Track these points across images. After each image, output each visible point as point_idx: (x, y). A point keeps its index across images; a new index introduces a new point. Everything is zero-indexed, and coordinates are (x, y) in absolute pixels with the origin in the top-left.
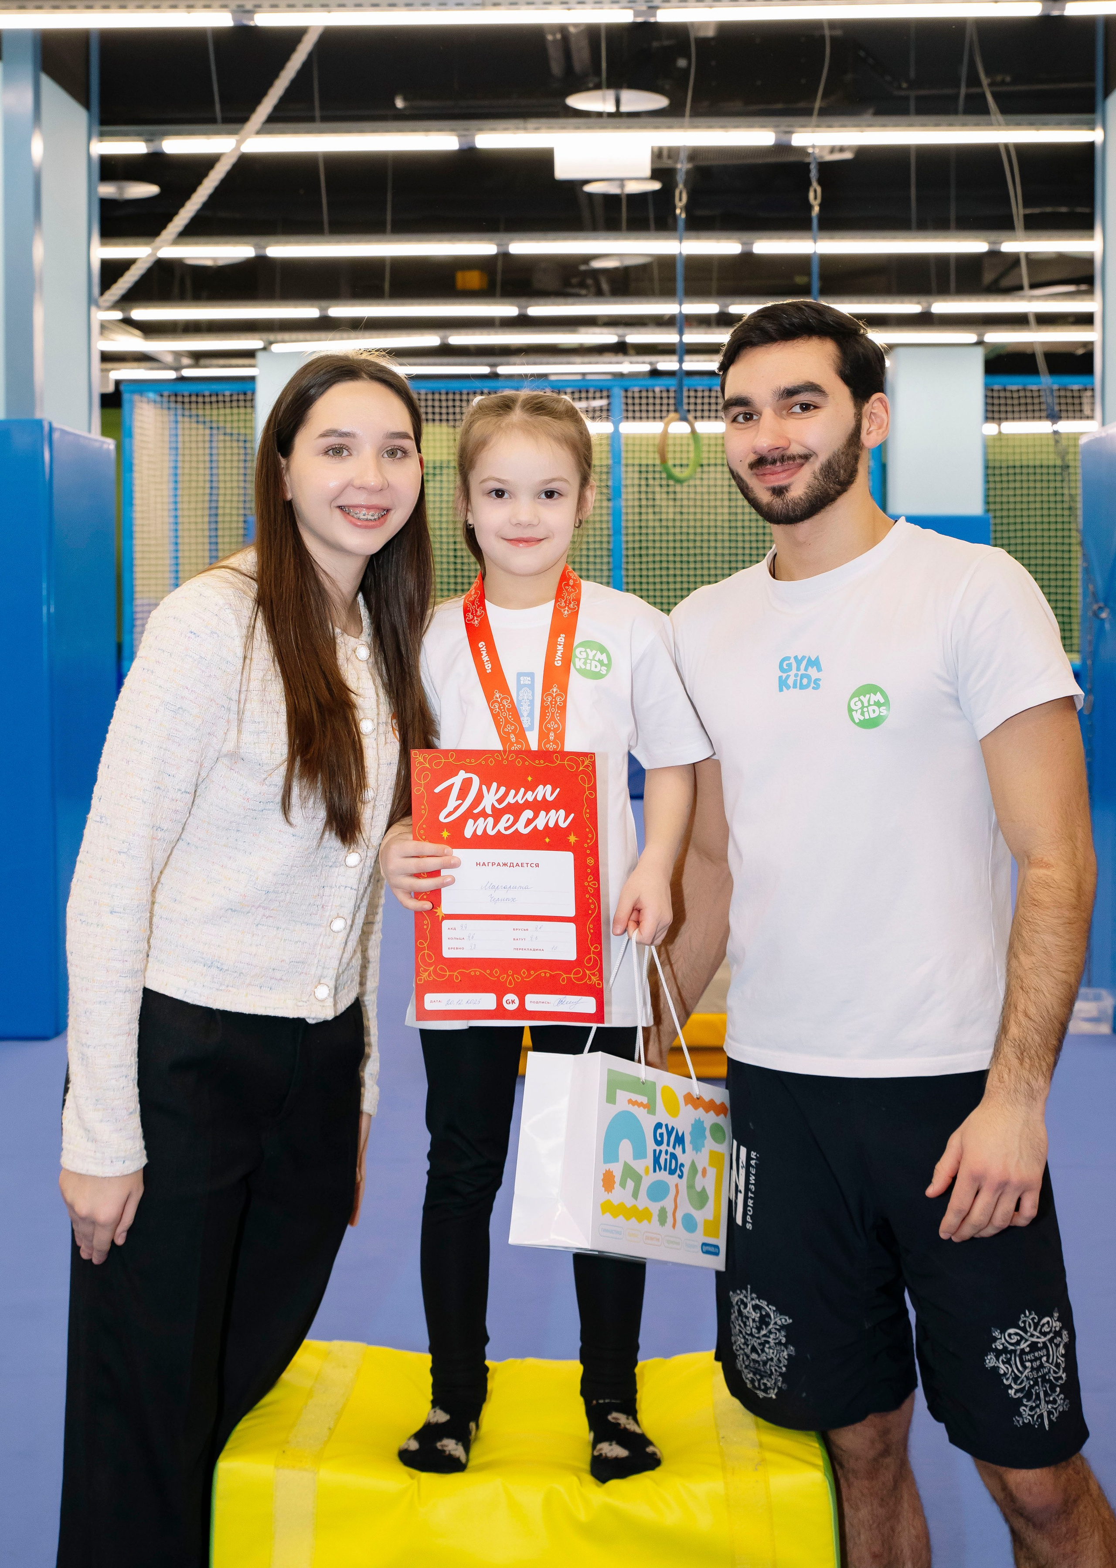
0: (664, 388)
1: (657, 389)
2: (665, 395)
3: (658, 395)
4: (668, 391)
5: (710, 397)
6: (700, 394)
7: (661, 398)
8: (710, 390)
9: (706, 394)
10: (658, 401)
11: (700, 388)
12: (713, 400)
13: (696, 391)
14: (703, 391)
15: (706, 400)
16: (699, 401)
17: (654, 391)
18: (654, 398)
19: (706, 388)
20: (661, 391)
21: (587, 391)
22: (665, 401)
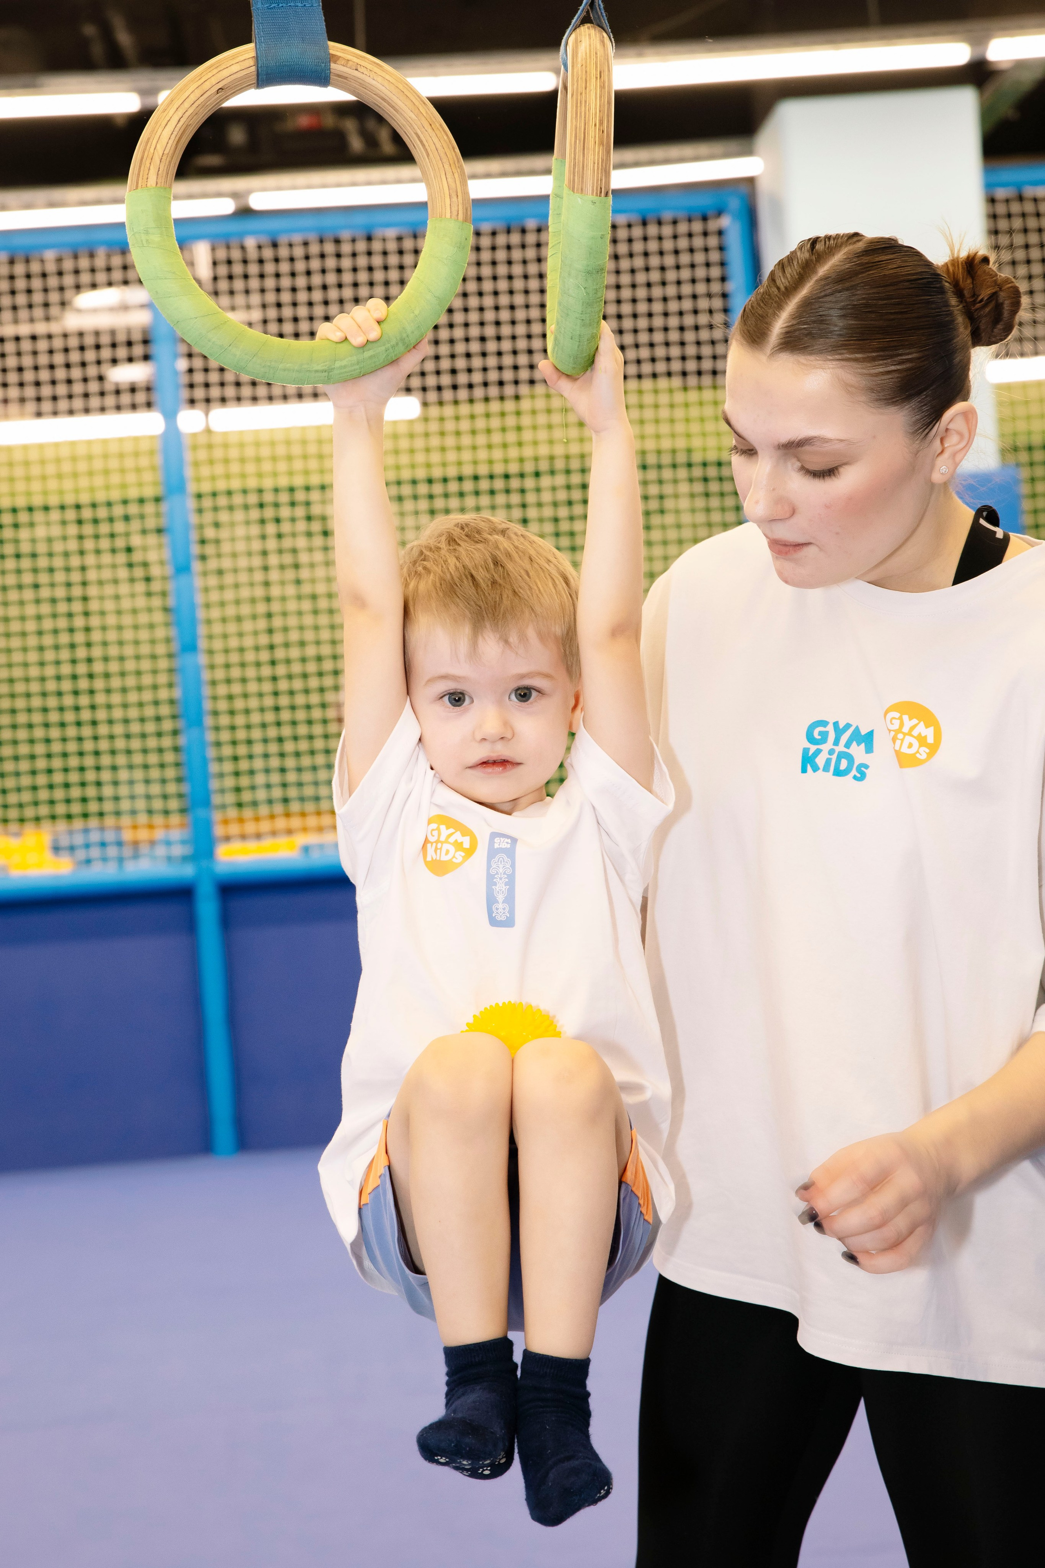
0: (265, 240)
1: (250, 243)
2: (268, 253)
3: (253, 254)
4: (275, 245)
5: (369, 254)
7: (261, 261)
8: (369, 239)
9: (361, 246)
10: (253, 269)
11: (345, 235)
12: (377, 261)
13: (337, 241)
14: (354, 241)
15: (362, 261)
16: (346, 263)
17: (243, 248)
18: (245, 262)
19: (360, 233)
20: (260, 247)
21: (92, 255)
22: (270, 268)
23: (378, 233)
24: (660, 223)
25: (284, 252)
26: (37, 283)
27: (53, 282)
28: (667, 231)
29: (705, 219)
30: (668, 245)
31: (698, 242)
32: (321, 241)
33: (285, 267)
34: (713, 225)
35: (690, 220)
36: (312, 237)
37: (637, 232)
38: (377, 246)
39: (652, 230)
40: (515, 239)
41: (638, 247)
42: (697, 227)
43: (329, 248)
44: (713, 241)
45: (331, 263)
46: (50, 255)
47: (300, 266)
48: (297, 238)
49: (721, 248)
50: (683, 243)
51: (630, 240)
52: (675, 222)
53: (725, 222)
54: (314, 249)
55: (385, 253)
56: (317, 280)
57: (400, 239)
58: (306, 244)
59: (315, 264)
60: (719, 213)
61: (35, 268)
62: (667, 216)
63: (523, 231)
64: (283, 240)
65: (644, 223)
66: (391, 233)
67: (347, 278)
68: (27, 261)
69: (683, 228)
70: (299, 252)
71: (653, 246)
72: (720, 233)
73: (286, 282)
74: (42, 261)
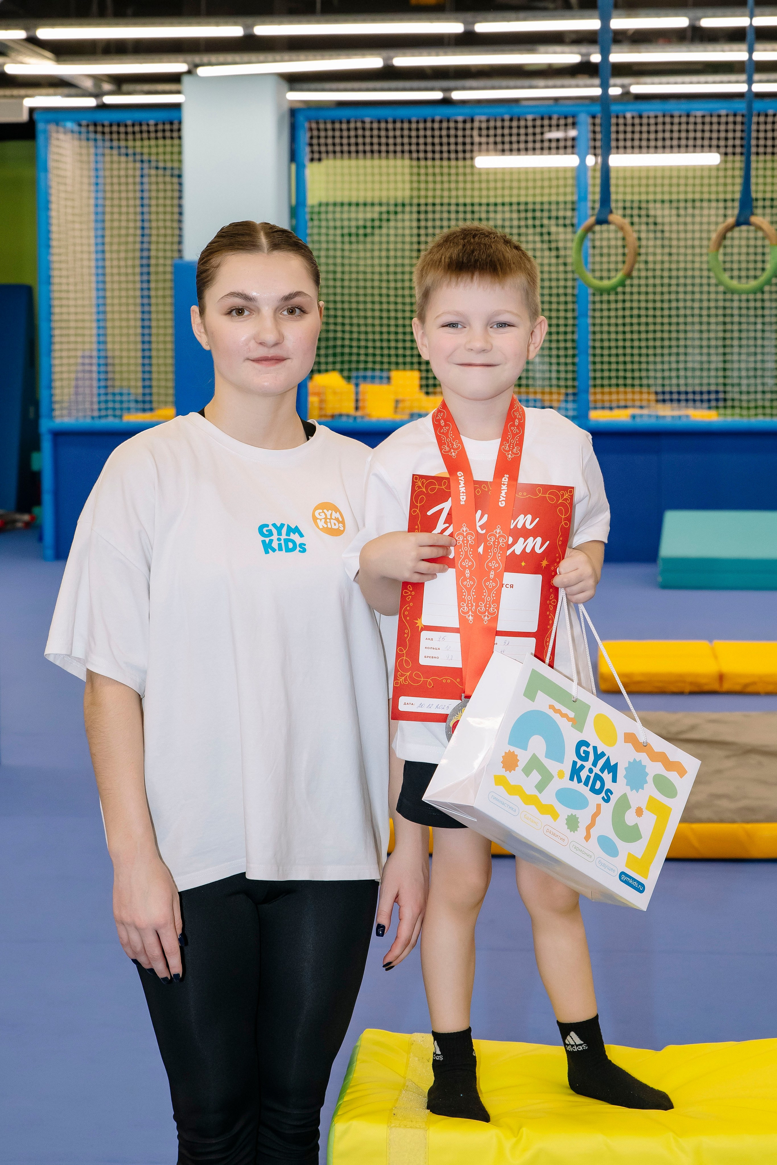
0: (635, 114)
1: (629, 115)
2: (637, 121)
3: (629, 121)
4: (641, 117)
6: (676, 120)
7: (633, 125)
8: (688, 116)
9: (684, 120)
10: (629, 129)
11: (676, 113)
12: (691, 127)
13: (672, 116)
14: (680, 116)
15: (684, 127)
16: (676, 128)
17: (625, 118)
18: (625, 125)
19: (683, 113)
20: (633, 117)
21: (550, 118)
22: (637, 128)
23: (693, 113)
25: (645, 121)
26: (522, 131)
27: (530, 130)
32: (664, 116)
33: (645, 128)
36: (660, 114)
38: (692, 120)
40: (762, 119)
43: (668, 120)
45: (668, 127)
46: (530, 117)
47: (652, 128)
48: (652, 114)
54: (660, 120)
55: (695, 123)
56: (660, 135)
57: (703, 117)
58: (656, 117)
59: (660, 128)
61: (522, 123)
63: (766, 115)
64: (645, 114)
66: (699, 113)
67: (676, 135)
68: (519, 120)
70: (652, 121)
73: (645, 136)
74: (526, 120)
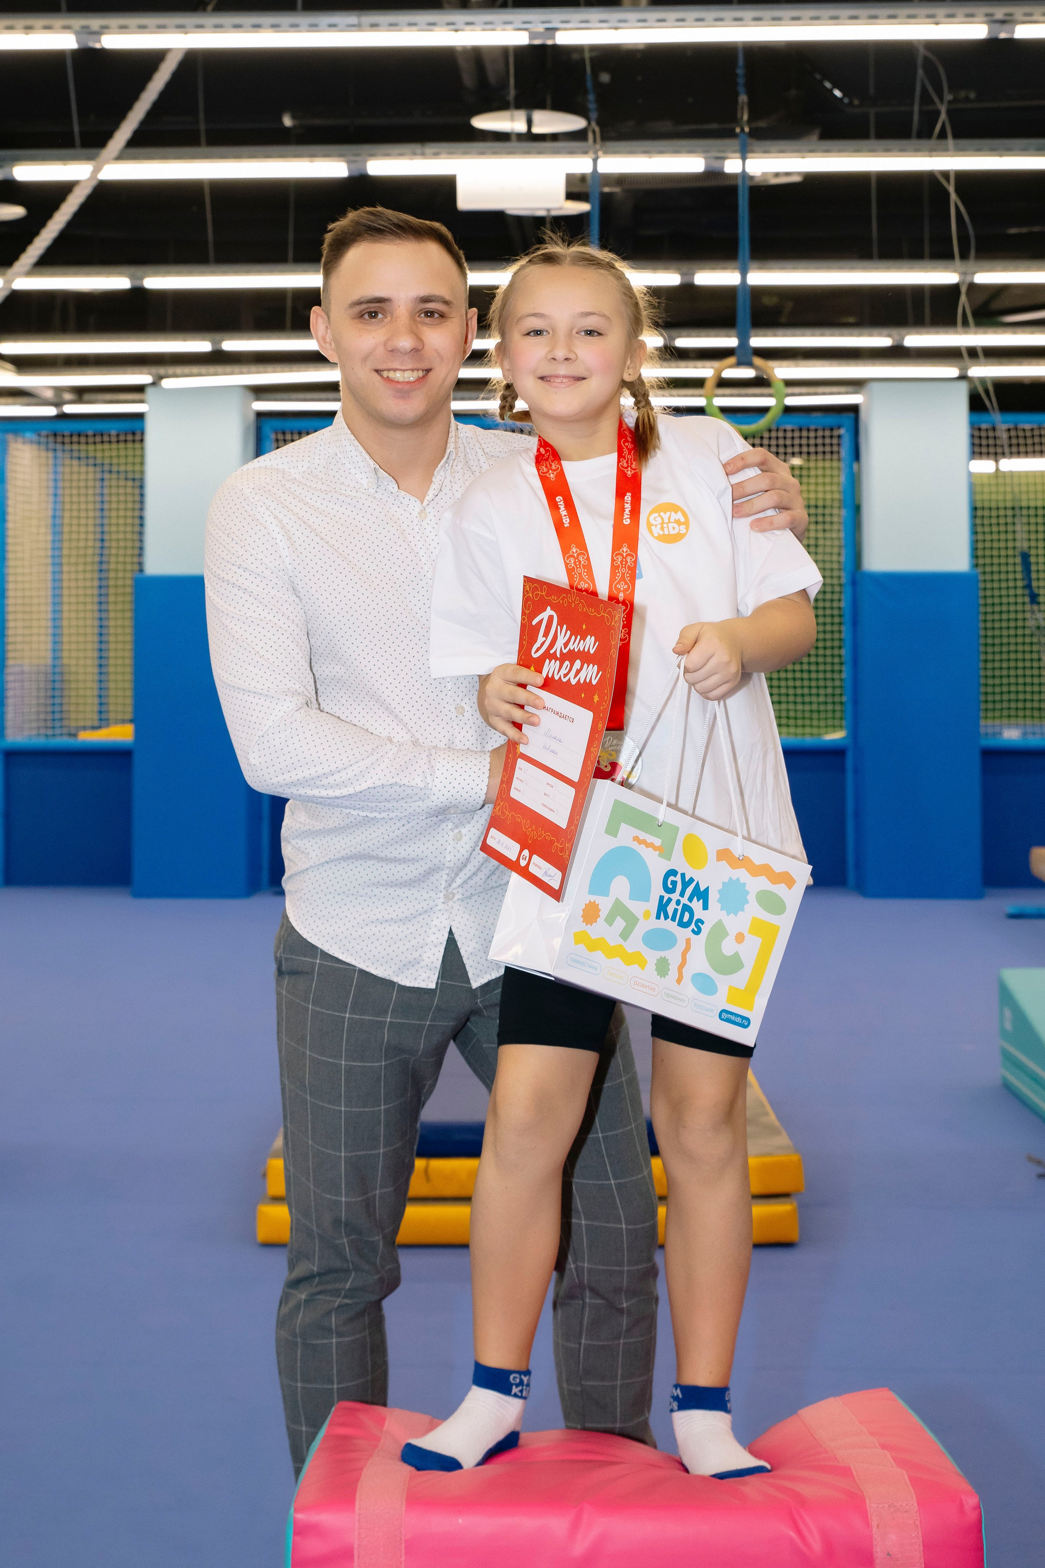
24: (808, 430)
28: (812, 434)
29: (832, 429)
30: (812, 442)
31: (828, 441)
34: (835, 433)
35: (824, 430)
37: (797, 434)
39: (805, 434)
41: (797, 442)
42: (827, 433)
44: (835, 441)
49: (839, 445)
50: (820, 441)
51: (793, 438)
52: (816, 430)
53: (842, 431)
60: (839, 427)
62: (813, 427)
65: (801, 430)
69: (820, 433)
71: (804, 441)
72: (839, 437)
